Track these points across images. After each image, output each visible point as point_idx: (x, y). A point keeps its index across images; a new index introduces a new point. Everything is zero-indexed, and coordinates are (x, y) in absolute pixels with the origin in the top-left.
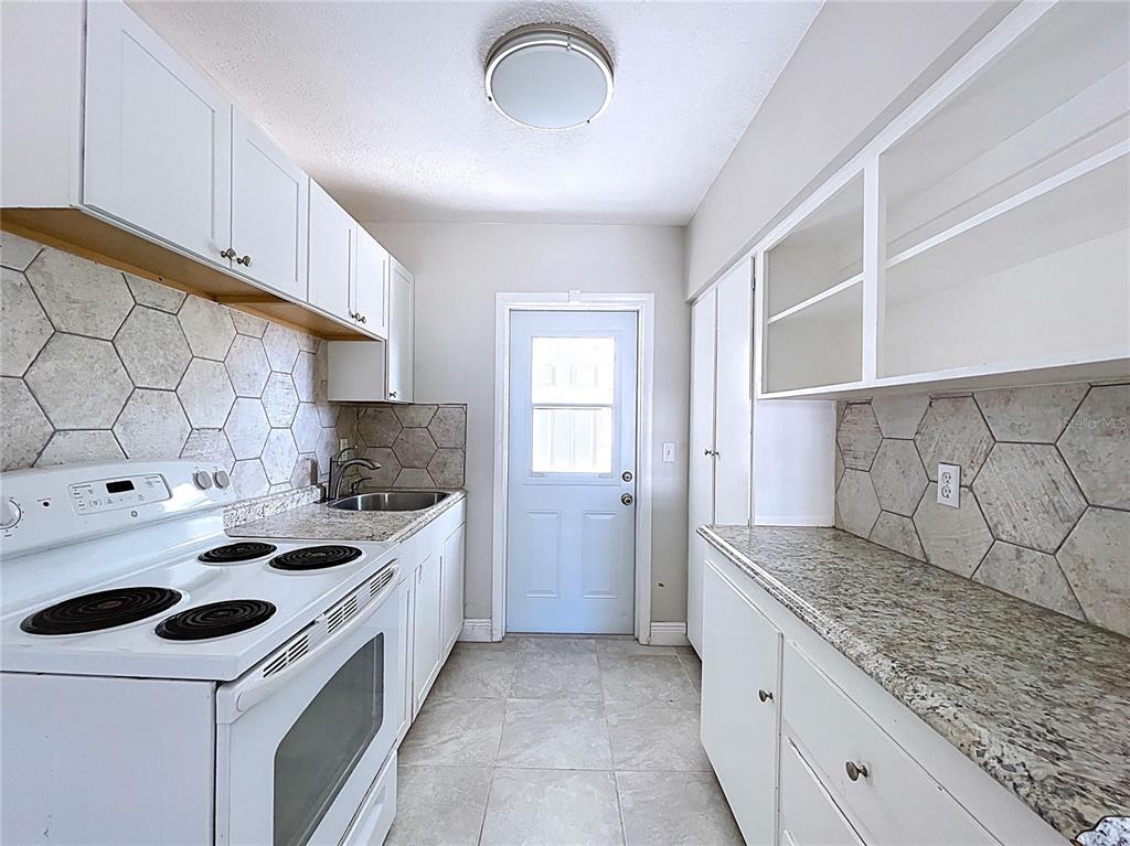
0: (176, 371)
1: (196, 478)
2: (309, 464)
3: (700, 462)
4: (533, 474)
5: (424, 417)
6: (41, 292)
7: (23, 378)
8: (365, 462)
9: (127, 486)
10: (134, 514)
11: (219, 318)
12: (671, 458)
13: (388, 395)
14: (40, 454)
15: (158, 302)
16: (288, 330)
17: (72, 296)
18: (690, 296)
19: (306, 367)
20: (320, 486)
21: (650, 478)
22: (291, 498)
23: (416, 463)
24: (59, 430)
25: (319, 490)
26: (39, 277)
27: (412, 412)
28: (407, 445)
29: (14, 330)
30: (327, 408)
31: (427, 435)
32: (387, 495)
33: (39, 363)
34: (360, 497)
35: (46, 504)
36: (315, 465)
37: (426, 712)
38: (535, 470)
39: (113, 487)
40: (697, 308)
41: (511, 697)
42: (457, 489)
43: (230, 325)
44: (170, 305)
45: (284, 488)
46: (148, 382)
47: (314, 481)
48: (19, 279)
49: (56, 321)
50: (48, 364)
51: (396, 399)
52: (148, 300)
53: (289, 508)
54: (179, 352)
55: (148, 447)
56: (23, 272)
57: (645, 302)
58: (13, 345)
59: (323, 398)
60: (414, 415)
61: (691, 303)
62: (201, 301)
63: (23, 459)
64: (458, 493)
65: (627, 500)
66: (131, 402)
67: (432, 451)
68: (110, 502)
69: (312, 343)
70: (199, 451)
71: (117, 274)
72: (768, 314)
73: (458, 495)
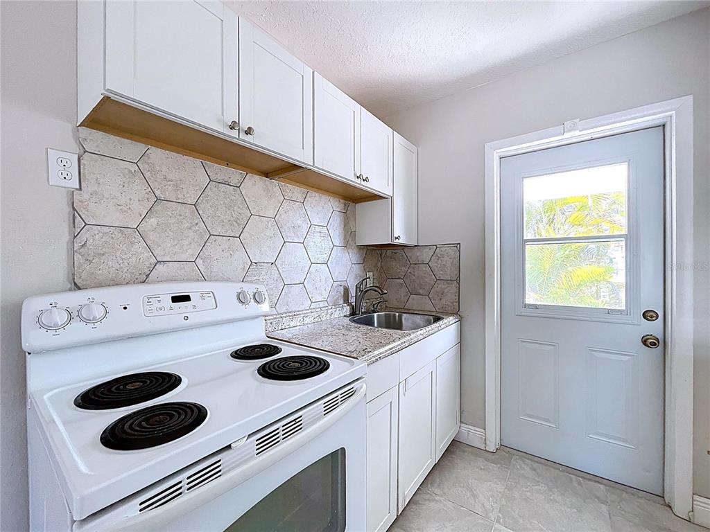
0: (239, 225)
1: (238, 295)
2: (342, 288)
4: (525, 306)
5: (426, 255)
6: (147, 175)
7: (136, 228)
8: (377, 289)
9: (186, 298)
10: (186, 318)
11: (270, 189)
13: (394, 238)
14: (148, 276)
15: (226, 179)
16: (323, 196)
17: (168, 177)
19: (338, 222)
20: (350, 304)
21: (689, 321)
22: (325, 312)
23: (421, 291)
24: (160, 262)
25: (348, 307)
26: (147, 166)
27: (417, 253)
28: (414, 278)
29: (131, 199)
30: (355, 251)
31: (428, 269)
32: (397, 314)
33: (146, 219)
34: (375, 315)
35: (125, 308)
36: (346, 290)
37: (416, 503)
38: (527, 302)
39: (176, 299)
41: (498, 521)
42: (452, 314)
43: (278, 193)
44: (234, 181)
45: (322, 304)
46: (219, 230)
47: (346, 300)
48: (134, 168)
49: (157, 193)
50: (153, 220)
51: (401, 241)
52: (220, 178)
53: (324, 319)
54: (241, 211)
55: (220, 274)
56: (136, 163)
58: (130, 208)
59: (352, 243)
60: (418, 254)
62: (257, 177)
63: (137, 279)
64: (451, 318)
65: (650, 342)
66: (207, 244)
67: (433, 283)
68: (171, 309)
69: (343, 205)
70: (257, 277)
71: (198, 162)
73: (451, 319)
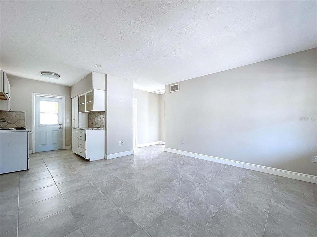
3: (73, 121)
5: (14, 114)
8: (6, 121)
12: (68, 121)
13: (9, 110)
18: (71, 98)
21: (65, 125)
23: (12, 123)
31: (15, 117)
38: (41, 124)
40: (72, 100)
57: (64, 98)
60: (11, 113)
61: (72, 99)
65: (60, 128)
67: (16, 120)
72: (80, 104)
